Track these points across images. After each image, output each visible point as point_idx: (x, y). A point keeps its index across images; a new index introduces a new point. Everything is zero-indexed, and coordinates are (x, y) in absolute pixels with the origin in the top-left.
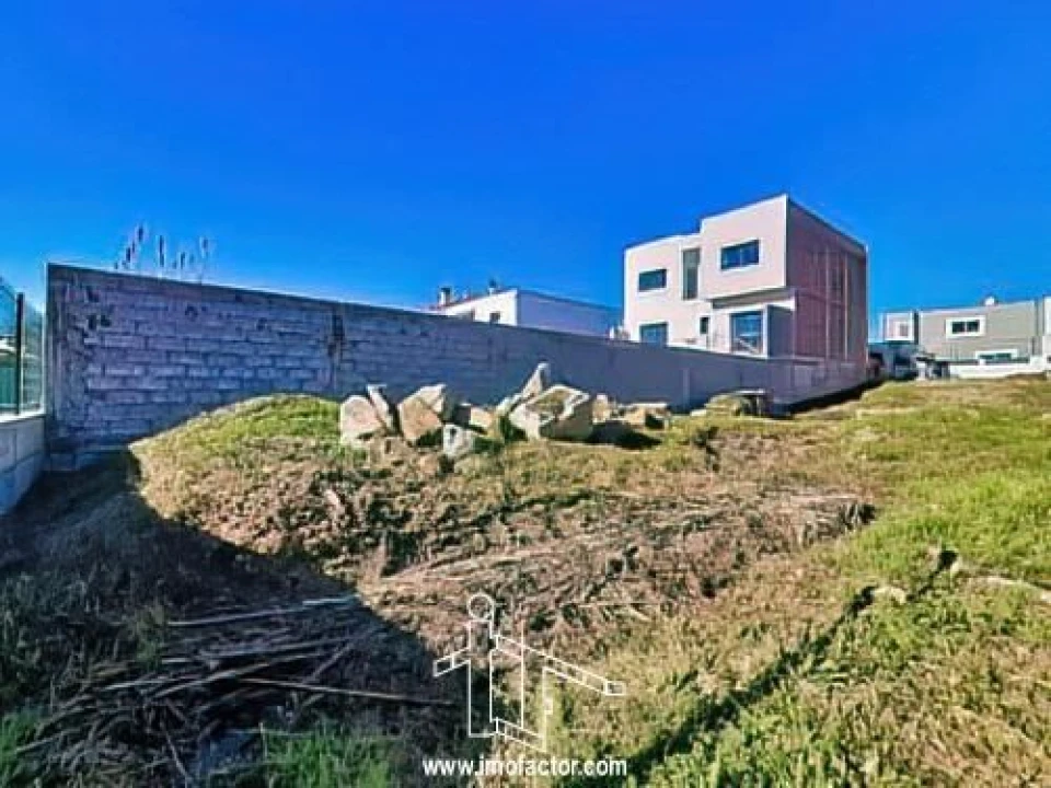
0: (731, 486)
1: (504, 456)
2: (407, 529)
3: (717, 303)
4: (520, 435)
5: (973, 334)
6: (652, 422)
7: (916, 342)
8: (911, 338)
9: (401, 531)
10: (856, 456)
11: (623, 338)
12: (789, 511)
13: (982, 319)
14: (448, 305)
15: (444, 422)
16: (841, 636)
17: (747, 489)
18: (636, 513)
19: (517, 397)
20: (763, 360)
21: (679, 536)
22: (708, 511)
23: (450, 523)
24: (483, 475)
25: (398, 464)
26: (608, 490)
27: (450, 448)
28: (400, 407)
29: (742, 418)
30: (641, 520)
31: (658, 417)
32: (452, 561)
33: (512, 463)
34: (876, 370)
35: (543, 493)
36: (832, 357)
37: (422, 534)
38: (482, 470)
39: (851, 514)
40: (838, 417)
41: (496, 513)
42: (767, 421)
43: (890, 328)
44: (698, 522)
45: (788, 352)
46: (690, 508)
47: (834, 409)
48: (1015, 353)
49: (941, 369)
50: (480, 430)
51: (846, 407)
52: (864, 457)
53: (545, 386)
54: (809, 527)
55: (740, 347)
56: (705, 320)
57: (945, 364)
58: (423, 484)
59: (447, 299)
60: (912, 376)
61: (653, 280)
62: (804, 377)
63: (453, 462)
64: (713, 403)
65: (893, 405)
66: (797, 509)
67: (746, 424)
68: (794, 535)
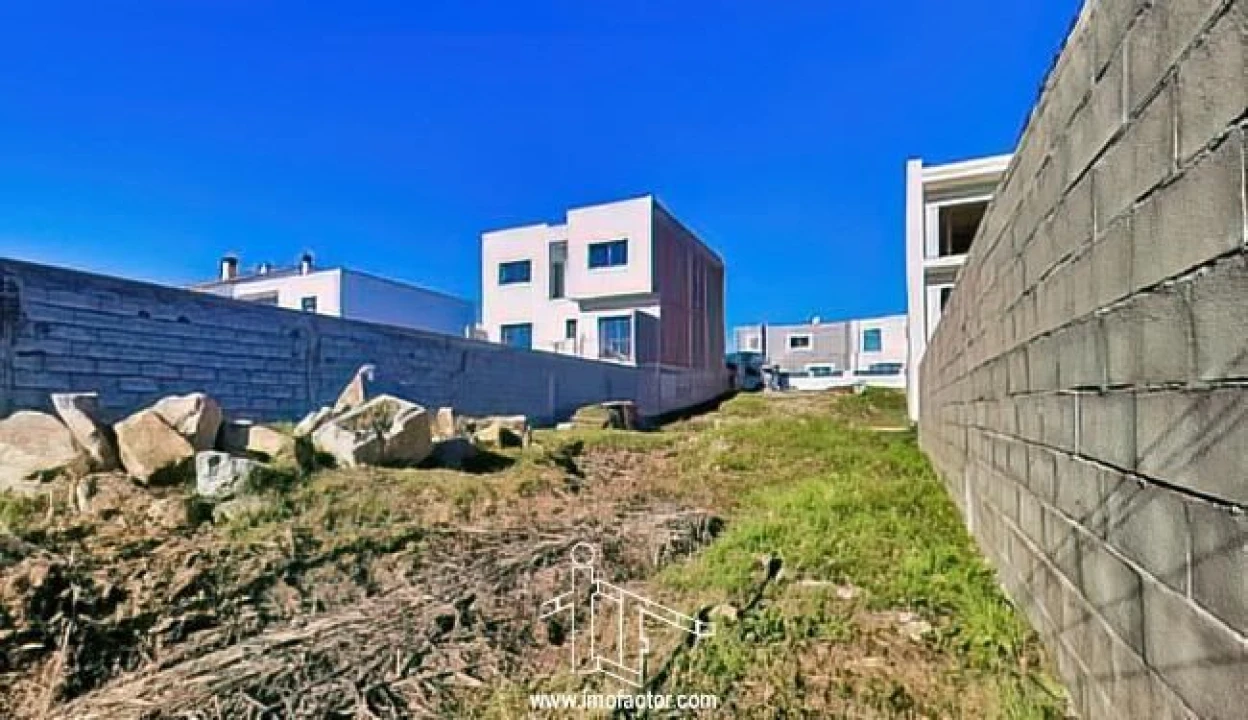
0: (590, 509)
1: (299, 493)
2: (120, 614)
3: (585, 305)
4: (328, 461)
5: (804, 349)
6: (508, 438)
7: (764, 353)
8: (759, 350)
9: (106, 621)
10: (711, 468)
11: (482, 338)
12: (645, 532)
13: (810, 336)
14: (233, 282)
15: (198, 448)
16: (676, 668)
17: (606, 511)
18: (478, 551)
19: (325, 410)
20: (630, 368)
21: (527, 575)
22: (562, 540)
23: (201, 595)
24: (261, 522)
25: (107, 515)
26: (445, 525)
27: (206, 485)
28: (118, 428)
29: (610, 431)
30: (482, 560)
31: (517, 432)
32: (199, 653)
33: (310, 501)
34: (731, 379)
35: (353, 538)
36: (694, 365)
37: (147, 620)
38: (261, 513)
39: (702, 528)
40: (697, 429)
41: (280, 573)
42: (634, 433)
43: (743, 340)
44: (551, 555)
45: (654, 360)
46: (542, 538)
47: (696, 419)
48: (833, 367)
49: (783, 379)
50: (264, 457)
51: (706, 418)
52: (717, 468)
53: (368, 396)
54: (663, 548)
55: (607, 354)
56: (571, 323)
57: (785, 376)
58: (154, 544)
59: (232, 274)
60: (760, 387)
61: (515, 272)
62: (669, 388)
63: (210, 507)
64: (578, 415)
65: (744, 416)
66: (653, 529)
67: (614, 437)
68: (650, 558)
